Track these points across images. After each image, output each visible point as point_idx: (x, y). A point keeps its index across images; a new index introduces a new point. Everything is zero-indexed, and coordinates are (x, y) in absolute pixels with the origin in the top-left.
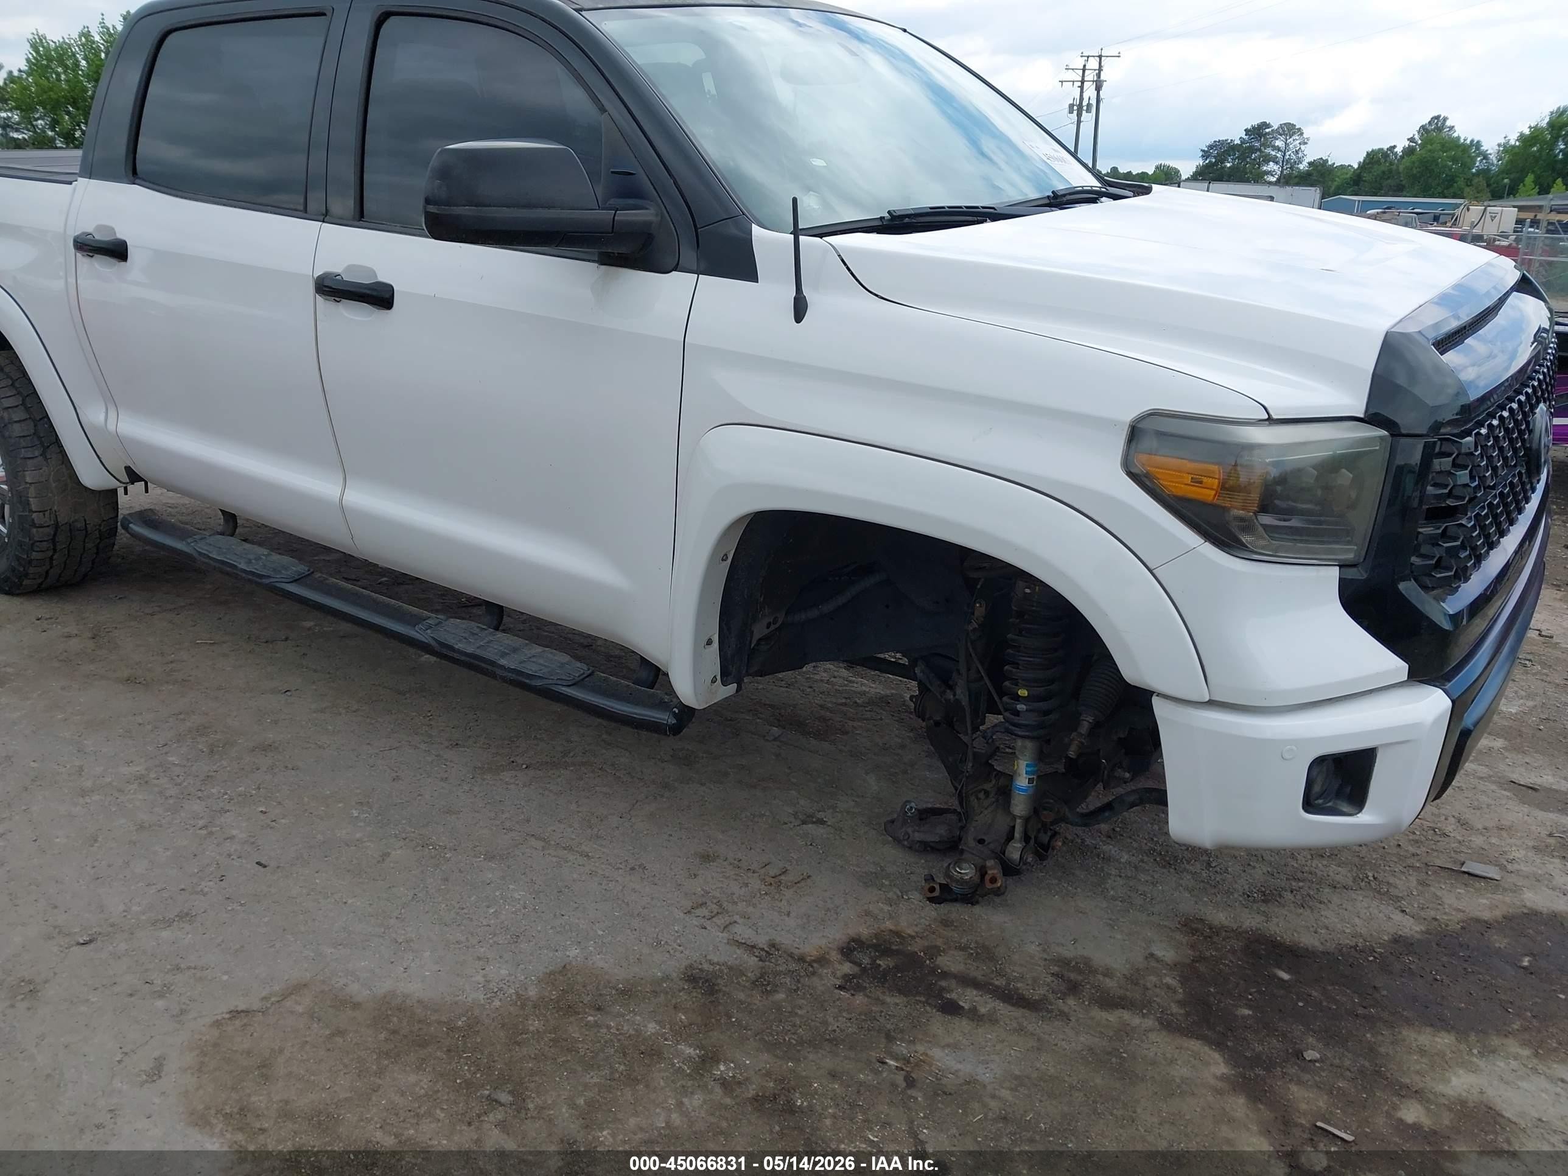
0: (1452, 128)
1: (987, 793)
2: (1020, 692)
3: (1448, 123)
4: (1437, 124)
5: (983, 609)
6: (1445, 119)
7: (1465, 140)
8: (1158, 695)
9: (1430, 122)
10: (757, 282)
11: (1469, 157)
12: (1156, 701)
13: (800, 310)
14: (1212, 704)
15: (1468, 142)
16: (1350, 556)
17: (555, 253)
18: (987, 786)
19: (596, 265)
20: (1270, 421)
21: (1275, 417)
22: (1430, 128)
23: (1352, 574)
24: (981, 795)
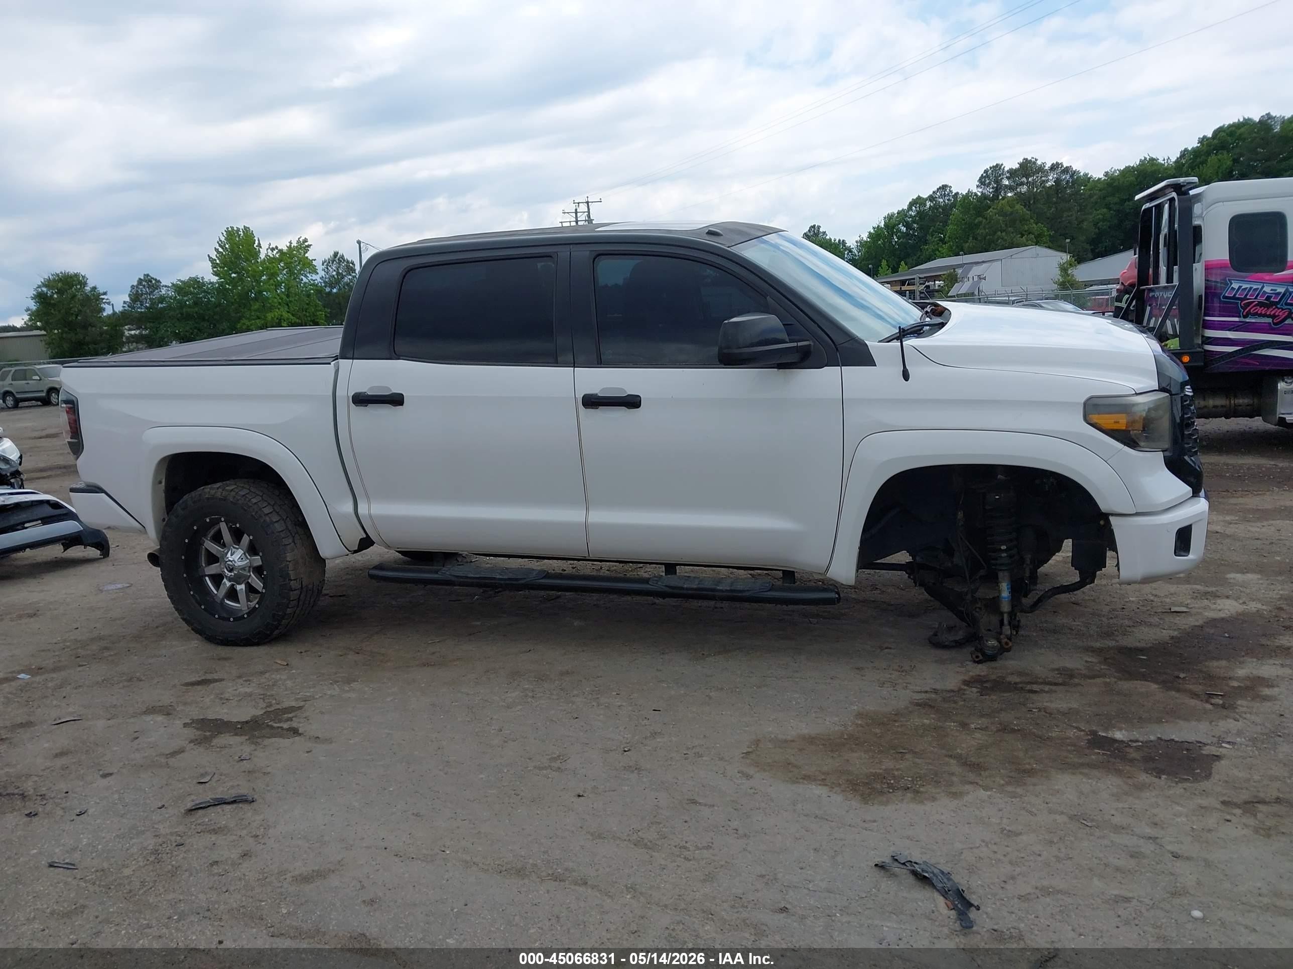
0: (824, 233)
1: (980, 608)
2: (1002, 548)
3: (821, 230)
4: (814, 231)
5: (962, 515)
6: (819, 227)
7: (835, 241)
8: (1113, 515)
9: (809, 231)
10: (876, 366)
11: (839, 252)
12: (1111, 518)
13: (906, 376)
14: (1137, 514)
15: (837, 241)
16: (1166, 446)
17: (757, 366)
18: (978, 605)
19: (776, 370)
20: (1137, 394)
21: (1137, 392)
22: (809, 234)
23: (1168, 454)
24: (978, 610)
